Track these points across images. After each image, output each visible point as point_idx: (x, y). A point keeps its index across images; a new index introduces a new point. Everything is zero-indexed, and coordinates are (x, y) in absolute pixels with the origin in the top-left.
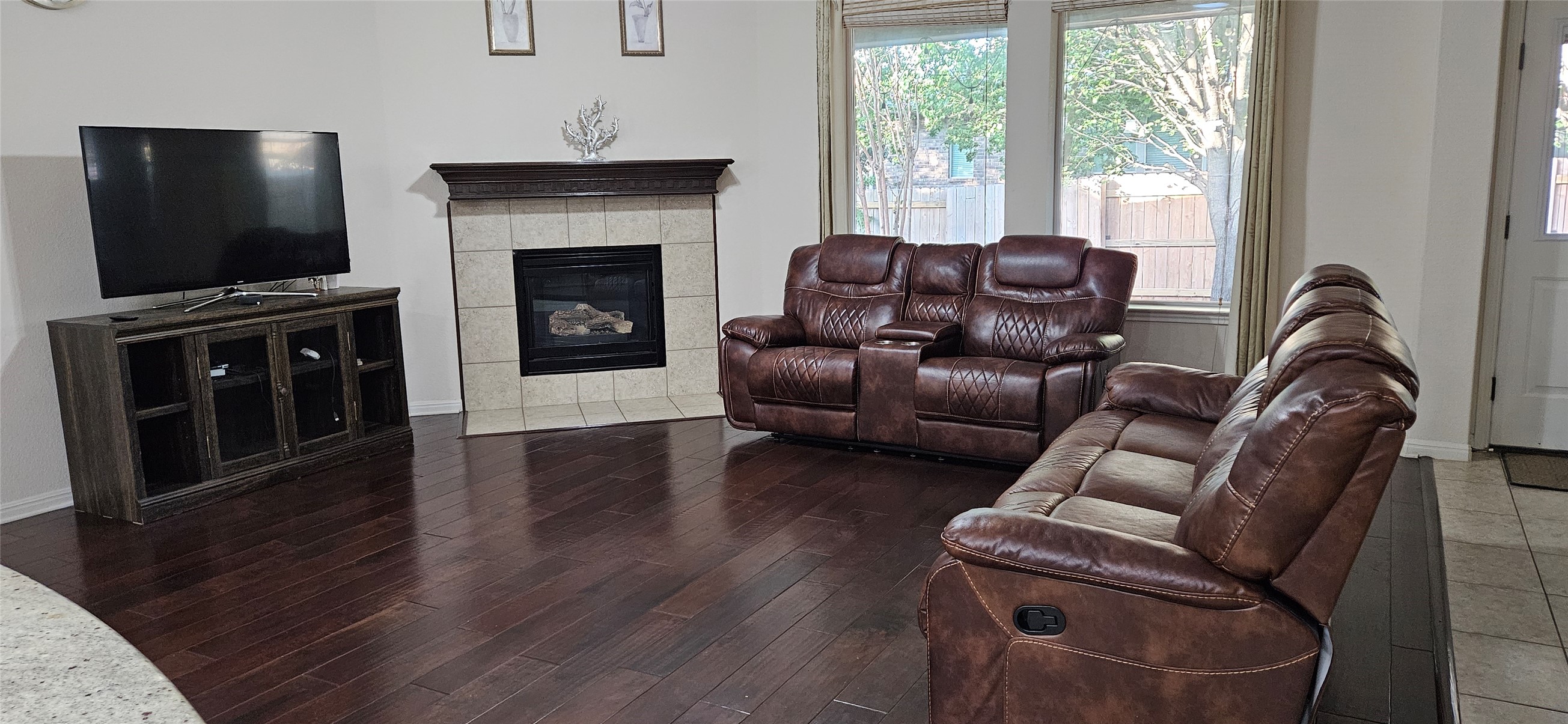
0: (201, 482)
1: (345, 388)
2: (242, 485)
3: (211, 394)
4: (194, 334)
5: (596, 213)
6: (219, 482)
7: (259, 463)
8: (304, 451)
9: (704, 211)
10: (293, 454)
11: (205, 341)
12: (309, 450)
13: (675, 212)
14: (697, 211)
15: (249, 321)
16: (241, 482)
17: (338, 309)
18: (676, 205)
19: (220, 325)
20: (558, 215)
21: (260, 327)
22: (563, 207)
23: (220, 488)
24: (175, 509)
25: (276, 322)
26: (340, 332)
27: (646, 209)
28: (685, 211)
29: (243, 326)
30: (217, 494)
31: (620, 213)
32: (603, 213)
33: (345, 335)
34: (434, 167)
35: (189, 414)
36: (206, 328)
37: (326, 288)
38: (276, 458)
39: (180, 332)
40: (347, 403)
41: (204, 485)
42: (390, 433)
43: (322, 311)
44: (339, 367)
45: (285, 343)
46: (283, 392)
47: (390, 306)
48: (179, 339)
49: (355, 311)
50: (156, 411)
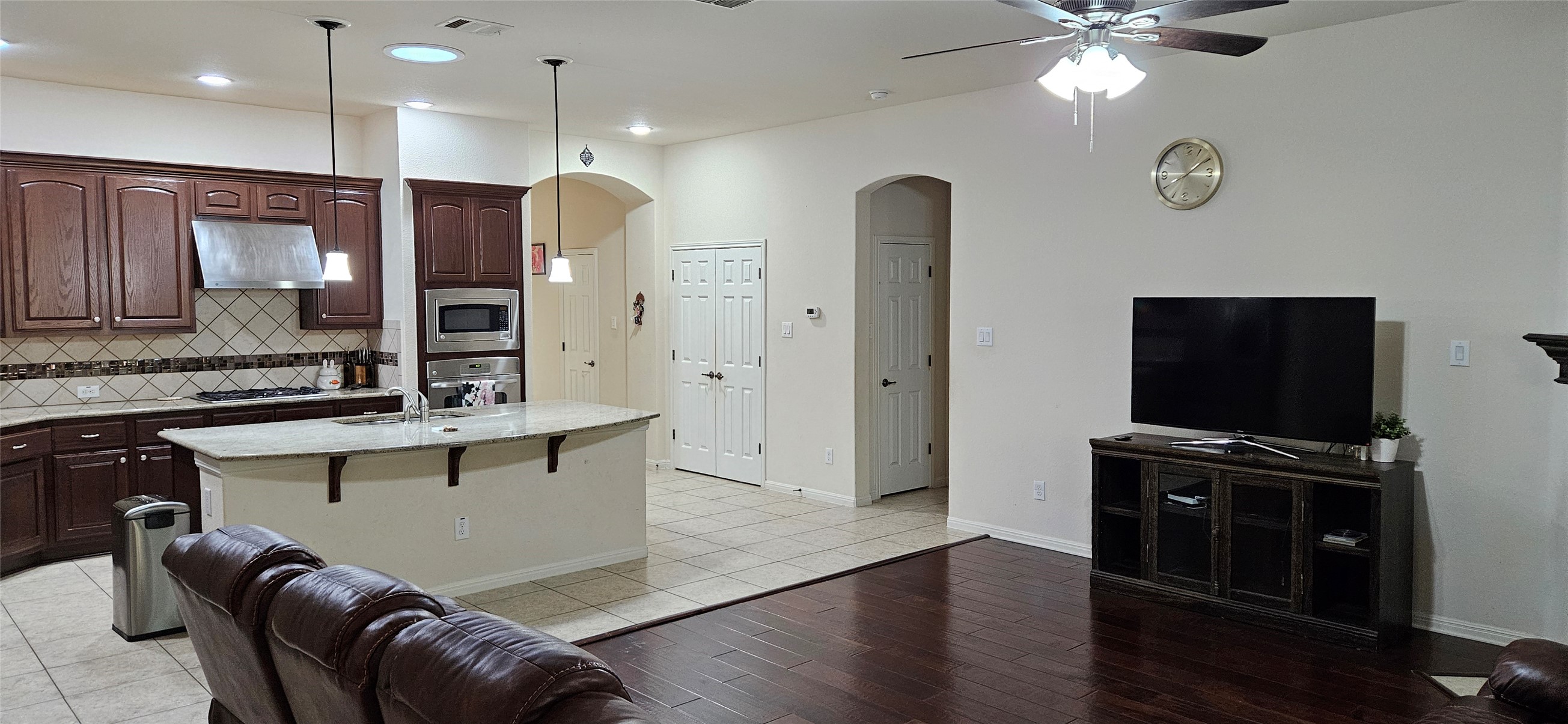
0: (1139, 578)
1: (1293, 557)
2: (1168, 597)
3: (1156, 513)
4: (1149, 461)
6: (1151, 584)
7: (1191, 587)
8: (1233, 596)
10: (1221, 594)
11: (1157, 468)
12: (1242, 598)
15: (1196, 463)
16: (1168, 594)
17: (1294, 475)
19: (1170, 459)
21: (1205, 471)
23: (1150, 590)
25: (1221, 470)
26: (1295, 499)
29: (1190, 466)
30: (1151, 594)
33: (1299, 503)
34: (1529, 338)
35: (1137, 521)
36: (1157, 458)
37: (1363, 458)
38: (1206, 590)
39: (1137, 456)
40: (1293, 572)
41: (1142, 582)
42: (1343, 626)
43: (1274, 473)
44: (1290, 534)
45: (1229, 491)
46: (1220, 535)
47: (1369, 490)
48: (1137, 463)
49: (1317, 484)
50: (1118, 511)
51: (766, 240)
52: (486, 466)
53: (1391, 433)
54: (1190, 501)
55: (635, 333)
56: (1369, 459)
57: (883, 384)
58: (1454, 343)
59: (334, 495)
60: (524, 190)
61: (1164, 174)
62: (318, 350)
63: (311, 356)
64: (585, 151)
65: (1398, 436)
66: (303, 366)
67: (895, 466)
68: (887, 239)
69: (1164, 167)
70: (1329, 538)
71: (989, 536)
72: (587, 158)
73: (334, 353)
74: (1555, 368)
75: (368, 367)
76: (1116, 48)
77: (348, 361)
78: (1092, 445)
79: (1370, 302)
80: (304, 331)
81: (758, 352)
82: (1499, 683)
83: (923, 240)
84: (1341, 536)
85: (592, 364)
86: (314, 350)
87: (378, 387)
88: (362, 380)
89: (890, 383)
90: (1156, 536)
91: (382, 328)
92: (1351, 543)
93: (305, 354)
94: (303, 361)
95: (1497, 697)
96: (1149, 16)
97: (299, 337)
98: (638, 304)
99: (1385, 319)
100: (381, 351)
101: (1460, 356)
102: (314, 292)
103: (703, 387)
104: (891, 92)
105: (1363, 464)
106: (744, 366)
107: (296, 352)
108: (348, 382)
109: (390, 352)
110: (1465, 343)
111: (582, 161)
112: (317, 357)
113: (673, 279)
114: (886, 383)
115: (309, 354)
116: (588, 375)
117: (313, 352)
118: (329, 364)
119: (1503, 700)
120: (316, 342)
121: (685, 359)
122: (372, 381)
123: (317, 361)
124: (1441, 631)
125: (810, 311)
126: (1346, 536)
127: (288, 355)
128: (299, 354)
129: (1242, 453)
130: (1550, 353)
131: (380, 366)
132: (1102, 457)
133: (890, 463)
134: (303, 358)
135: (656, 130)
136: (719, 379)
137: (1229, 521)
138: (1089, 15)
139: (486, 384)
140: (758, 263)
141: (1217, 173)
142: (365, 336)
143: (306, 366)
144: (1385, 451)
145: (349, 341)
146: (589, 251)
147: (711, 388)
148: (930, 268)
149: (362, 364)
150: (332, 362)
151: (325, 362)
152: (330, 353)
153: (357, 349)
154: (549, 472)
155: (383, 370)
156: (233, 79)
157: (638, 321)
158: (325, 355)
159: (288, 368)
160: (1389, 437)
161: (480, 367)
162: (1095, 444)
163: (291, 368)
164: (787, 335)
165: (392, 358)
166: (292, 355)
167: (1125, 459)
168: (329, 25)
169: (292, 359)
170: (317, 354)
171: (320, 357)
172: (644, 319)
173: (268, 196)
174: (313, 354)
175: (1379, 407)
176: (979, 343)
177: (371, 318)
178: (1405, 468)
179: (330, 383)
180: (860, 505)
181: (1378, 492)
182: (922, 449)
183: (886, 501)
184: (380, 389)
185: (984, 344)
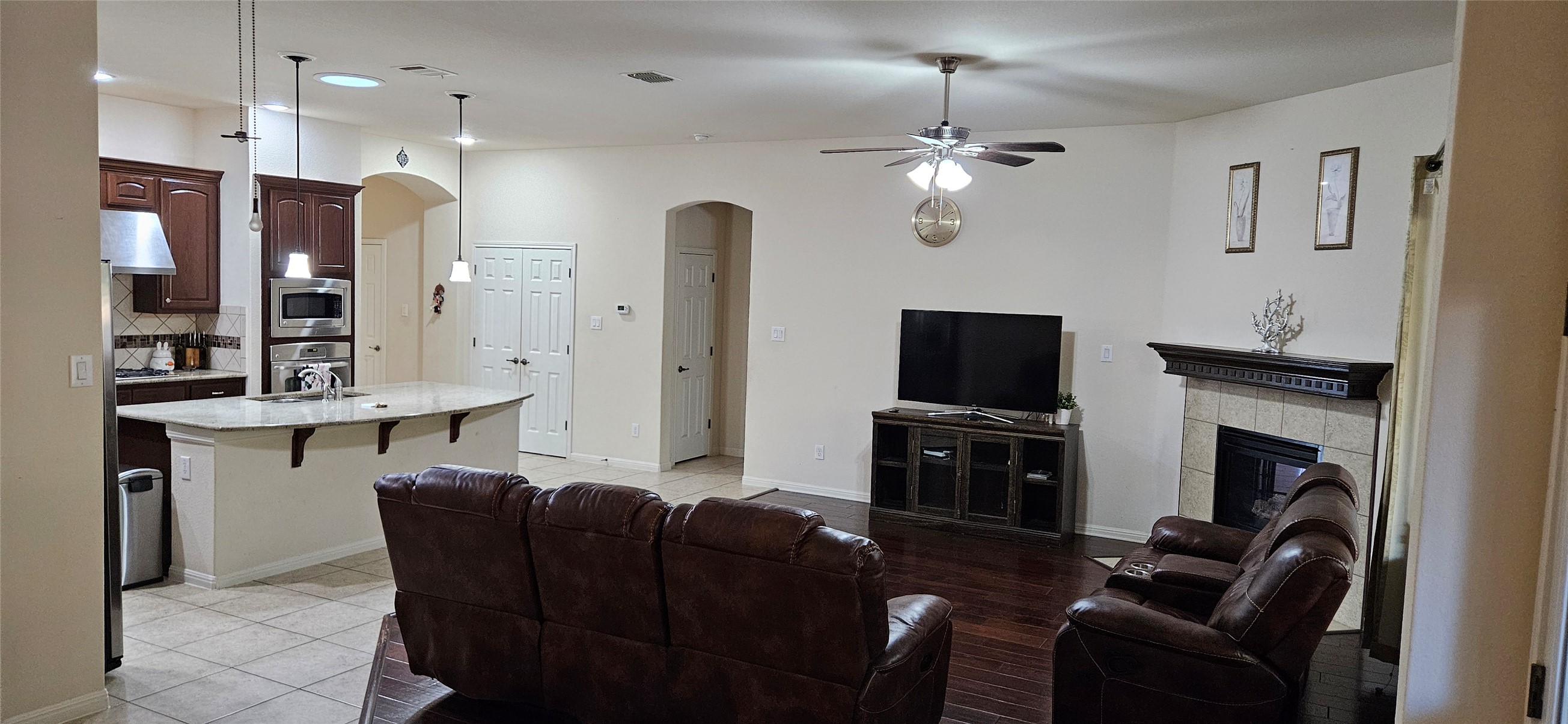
0: (905, 510)
1: (1010, 489)
2: (925, 522)
3: (918, 464)
4: (913, 427)
5: (1277, 403)
6: (913, 514)
7: (941, 514)
8: (970, 518)
9: (1366, 419)
10: (962, 517)
11: (919, 432)
12: (975, 519)
13: (1340, 415)
14: (1361, 417)
15: (947, 427)
16: (925, 520)
17: (1012, 434)
18: (1341, 407)
19: (929, 425)
20: (1251, 399)
21: (953, 433)
22: (1255, 392)
23: (913, 518)
24: (887, 519)
25: (964, 432)
26: (1011, 450)
27: (1315, 407)
28: (1349, 416)
29: (943, 429)
30: (911, 521)
31: (1294, 406)
32: (1282, 404)
33: (1014, 452)
34: (1150, 345)
35: (905, 470)
36: (920, 425)
37: (1051, 423)
38: (951, 515)
39: (905, 423)
40: (1009, 499)
41: (906, 513)
42: (1041, 533)
43: (998, 433)
44: (1008, 473)
45: (969, 447)
46: (963, 477)
47: (1057, 442)
48: (906, 428)
49: (1026, 439)
50: (890, 463)
51: (576, 245)
52: (406, 437)
53: (1068, 405)
54: (941, 454)
55: (433, 321)
56: (1054, 423)
57: (679, 370)
58: (1104, 346)
59: (297, 461)
60: (357, 189)
61: (921, 220)
62: (150, 333)
63: (143, 338)
64: (401, 153)
65: (1072, 408)
66: (136, 347)
67: (685, 438)
68: (684, 250)
69: (920, 215)
70: (1030, 476)
71: (778, 490)
72: (402, 159)
73: (164, 335)
74: (1163, 364)
75: (202, 349)
76: (958, 159)
77: (179, 344)
78: (873, 416)
79: (1059, 319)
80: (137, 314)
81: (566, 339)
82: (1156, 540)
83: (709, 252)
84: (1037, 474)
85: (377, 349)
86: (146, 333)
87: (210, 369)
88: (194, 361)
89: (684, 369)
90: (918, 480)
91: (218, 312)
92: (1045, 478)
93: (137, 337)
94: (135, 343)
95: (1155, 547)
96: (982, 147)
97: (132, 320)
98: (437, 295)
99: (1066, 331)
100: (216, 334)
101: (1107, 355)
102: (158, 277)
103: (507, 372)
104: (711, 136)
105: (1051, 426)
106: (551, 353)
107: (129, 335)
108: (180, 364)
109: (228, 335)
110: (1110, 347)
111: (399, 162)
112: (148, 339)
113: (475, 273)
114: (681, 369)
115: (141, 336)
116: (372, 359)
117: (145, 334)
118: (162, 346)
119: (1158, 549)
120: (149, 325)
121: (487, 346)
122: (205, 363)
123: (148, 343)
124: (1091, 534)
125: (621, 308)
126: (1040, 474)
127: (121, 337)
128: (132, 336)
129: (976, 420)
130: (1161, 355)
131: (214, 349)
132: (879, 425)
133: (682, 436)
134: (135, 340)
135: (479, 141)
136: (524, 364)
137: (969, 466)
138: (943, 140)
139: (324, 367)
140: (568, 262)
141: (958, 222)
142: (194, 320)
143: (139, 347)
144: (1063, 417)
145: (179, 324)
146: (376, 241)
147: (515, 373)
148: (713, 274)
149: (192, 347)
150: (166, 344)
151: (159, 344)
152: (161, 335)
153: (187, 332)
154: (451, 442)
155: (218, 354)
156: (114, 75)
157: (437, 310)
158: (157, 338)
159: (121, 349)
160: (1067, 408)
161: (317, 351)
162: (876, 415)
163: (124, 349)
164: (596, 328)
165: (231, 341)
166: (125, 337)
167: (898, 426)
168: (298, 59)
169: (125, 340)
170: (148, 336)
171: (151, 340)
172: (442, 308)
173: (118, 184)
174: (145, 336)
175: (1062, 389)
176: (773, 339)
177: (209, 304)
178: (1074, 426)
179: (166, 365)
180: (663, 470)
181: (1063, 443)
182: (704, 424)
183: (681, 466)
184: (212, 371)
185: (777, 339)
